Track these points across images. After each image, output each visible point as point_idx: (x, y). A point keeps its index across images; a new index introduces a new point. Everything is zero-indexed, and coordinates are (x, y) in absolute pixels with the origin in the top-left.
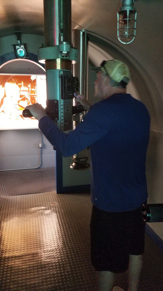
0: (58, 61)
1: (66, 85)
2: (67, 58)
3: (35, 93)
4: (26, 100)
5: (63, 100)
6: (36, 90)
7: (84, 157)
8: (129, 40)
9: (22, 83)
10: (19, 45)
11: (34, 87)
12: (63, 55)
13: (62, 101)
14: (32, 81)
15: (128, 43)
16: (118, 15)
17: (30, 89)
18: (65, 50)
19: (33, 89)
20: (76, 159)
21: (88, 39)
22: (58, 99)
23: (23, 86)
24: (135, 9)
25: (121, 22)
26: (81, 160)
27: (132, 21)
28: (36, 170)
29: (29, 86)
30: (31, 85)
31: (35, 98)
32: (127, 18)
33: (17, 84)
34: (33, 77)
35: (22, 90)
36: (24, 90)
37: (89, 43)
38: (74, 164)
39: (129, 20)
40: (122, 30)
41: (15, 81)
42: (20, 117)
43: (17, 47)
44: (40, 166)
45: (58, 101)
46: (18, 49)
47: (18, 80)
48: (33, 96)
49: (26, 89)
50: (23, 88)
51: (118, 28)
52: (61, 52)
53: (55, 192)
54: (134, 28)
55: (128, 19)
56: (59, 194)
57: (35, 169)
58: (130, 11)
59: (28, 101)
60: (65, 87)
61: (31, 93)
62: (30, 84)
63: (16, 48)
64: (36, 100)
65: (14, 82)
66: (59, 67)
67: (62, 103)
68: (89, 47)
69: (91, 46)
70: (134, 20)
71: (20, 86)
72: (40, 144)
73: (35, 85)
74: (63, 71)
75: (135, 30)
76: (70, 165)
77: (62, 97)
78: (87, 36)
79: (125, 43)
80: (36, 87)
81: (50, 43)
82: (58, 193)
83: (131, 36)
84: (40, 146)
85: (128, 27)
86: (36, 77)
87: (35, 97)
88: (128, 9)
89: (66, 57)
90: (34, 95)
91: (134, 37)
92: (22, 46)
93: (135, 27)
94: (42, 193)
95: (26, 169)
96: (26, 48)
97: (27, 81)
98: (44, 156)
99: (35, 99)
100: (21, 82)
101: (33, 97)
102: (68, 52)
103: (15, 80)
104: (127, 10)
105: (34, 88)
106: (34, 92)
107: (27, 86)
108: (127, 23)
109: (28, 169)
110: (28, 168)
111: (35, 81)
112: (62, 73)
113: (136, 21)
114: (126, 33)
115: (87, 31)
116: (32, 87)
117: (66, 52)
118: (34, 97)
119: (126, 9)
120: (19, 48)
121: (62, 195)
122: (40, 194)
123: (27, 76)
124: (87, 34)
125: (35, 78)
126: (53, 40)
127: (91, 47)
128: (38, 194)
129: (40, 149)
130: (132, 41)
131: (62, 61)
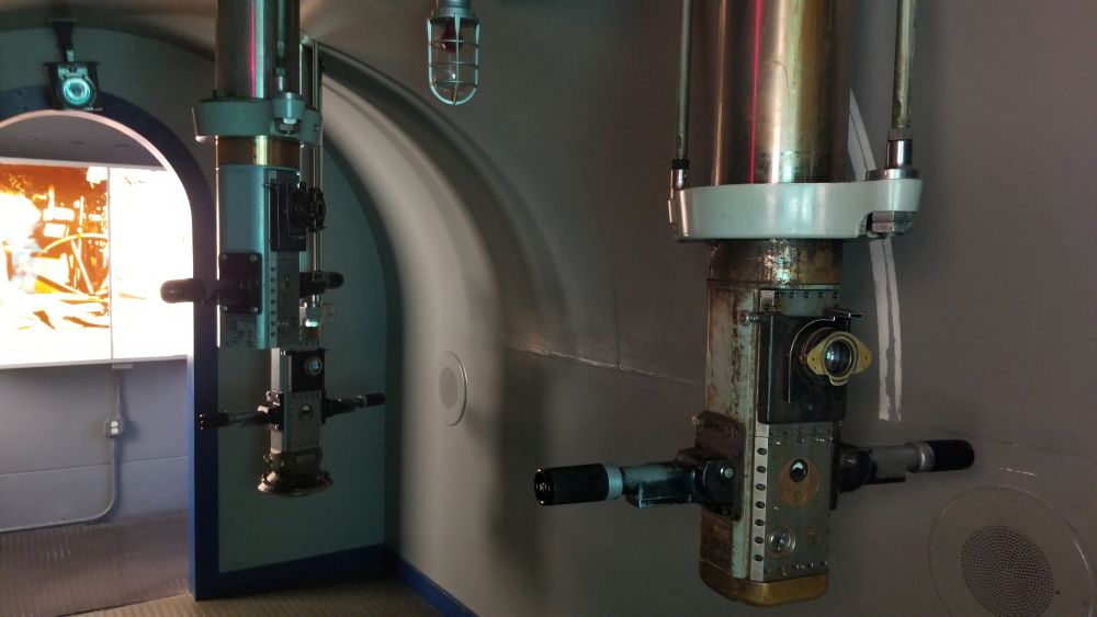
0: (262, 142)
1: (287, 212)
2: (294, 136)
3: (103, 229)
4: (64, 256)
5: (275, 253)
6: (106, 219)
7: (309, 447)
8: (461, 94)
9: (51, 193)
10: (73, 67)
11: (99, 209)
12: (282, 128)
13: (274, 256)
14: (92, 186)
15: (458, 103)
16: (429, 26)
17: (82, 215)
18: (289, 115)
19: (94, 218)
20: (281, 456)
21: (322, 69)
22: (262, 250)
23: (52, 203)
24: (474, 15)
25: (437, 45)
26: (299, 459)
27: (468, 46)
28: (96, 526)
29: (79, 204)
30: (87, 202)
31: (100, 247)
32: (454, 36)
33: (29, 196)
34: (95, 173)
35: (50, 219)
36: (58, 218)
37: (326, 79)
38: (272, 477)
39: (460, 44)
40: (440, 67)
41: (22, 186)
42: (37, 318)
43: (62, 72)
44: (111, 510)
45: (259, 256)
46: (66, 78)
47: (35, 182)
48: (94, 240)
49: (68, 214)
50: (55, 211)
51: (430, 61)
52: (279, 121)
53: (188, 595)
54: (474, 65)
55: (457, 41)
56: (206, 603)
57: (88, 523)
58: (463, 21)
59: (71, 258)
60: (282, 215)
61: (85, 232)
62: (82, 198)
63: (57, 74)
64: (106, 256)
65: (16, 190)
66: (262, 158)
67: (273, 264)
68: (325, 92)
69: (330, 88)
70: (474, 44)
71: (41, 205)
72: (114, 424)
73: (103, 203)
74: (277, 170)
75: (477, 72)
76: (260, 482)
77: (274, 243)
78: (320, 62)
79: (450, 103)
80: (105, 208)
81: (237, 89)
82: (198, 598)
83: (466, 85)
84: (115, 431)
85: (458, 63)
86: (109, 173)
87: (101, 244)
88: (456, 14)
89: (293, 132)
90: (99, 239)
91: (475, 90)
92: (82, 71)
93: (477, 63)
94: (135, 607)
95: (52, 523)
96: (93, 76)
97: (72, 187)
98: (130, 468)
99: (101, 254)
100: (44, 190)
101: (93, 243)
102: (298, 121)
103: (20, 180)
104: (454, 18)
105: (100, 213)
106: (98, 227)
107: (69, 205)
108: (455, 51)
109: (60, 526)
110: (61, 522)
111: (103, 187)
112: (273, 175)
113: (477, 46)
114: (454, 76)
115: (319, 43)
116: (90, 209)
117: (293, 122)
118: (97, 243)
119: (452, 15)
120: (71, 77)
121: (215, 603)
122: (127, 608)
123: (69, 169)
124: (321, 54)
125: (105, 178)
126: (248, 83)
127: (329, 92)
128: (118, 610)
129: (113, 442)
130: (468, 99)
131: (274, 143)
